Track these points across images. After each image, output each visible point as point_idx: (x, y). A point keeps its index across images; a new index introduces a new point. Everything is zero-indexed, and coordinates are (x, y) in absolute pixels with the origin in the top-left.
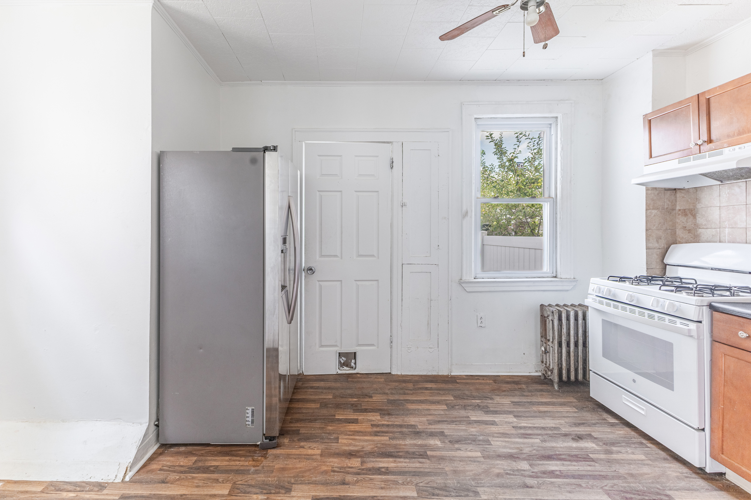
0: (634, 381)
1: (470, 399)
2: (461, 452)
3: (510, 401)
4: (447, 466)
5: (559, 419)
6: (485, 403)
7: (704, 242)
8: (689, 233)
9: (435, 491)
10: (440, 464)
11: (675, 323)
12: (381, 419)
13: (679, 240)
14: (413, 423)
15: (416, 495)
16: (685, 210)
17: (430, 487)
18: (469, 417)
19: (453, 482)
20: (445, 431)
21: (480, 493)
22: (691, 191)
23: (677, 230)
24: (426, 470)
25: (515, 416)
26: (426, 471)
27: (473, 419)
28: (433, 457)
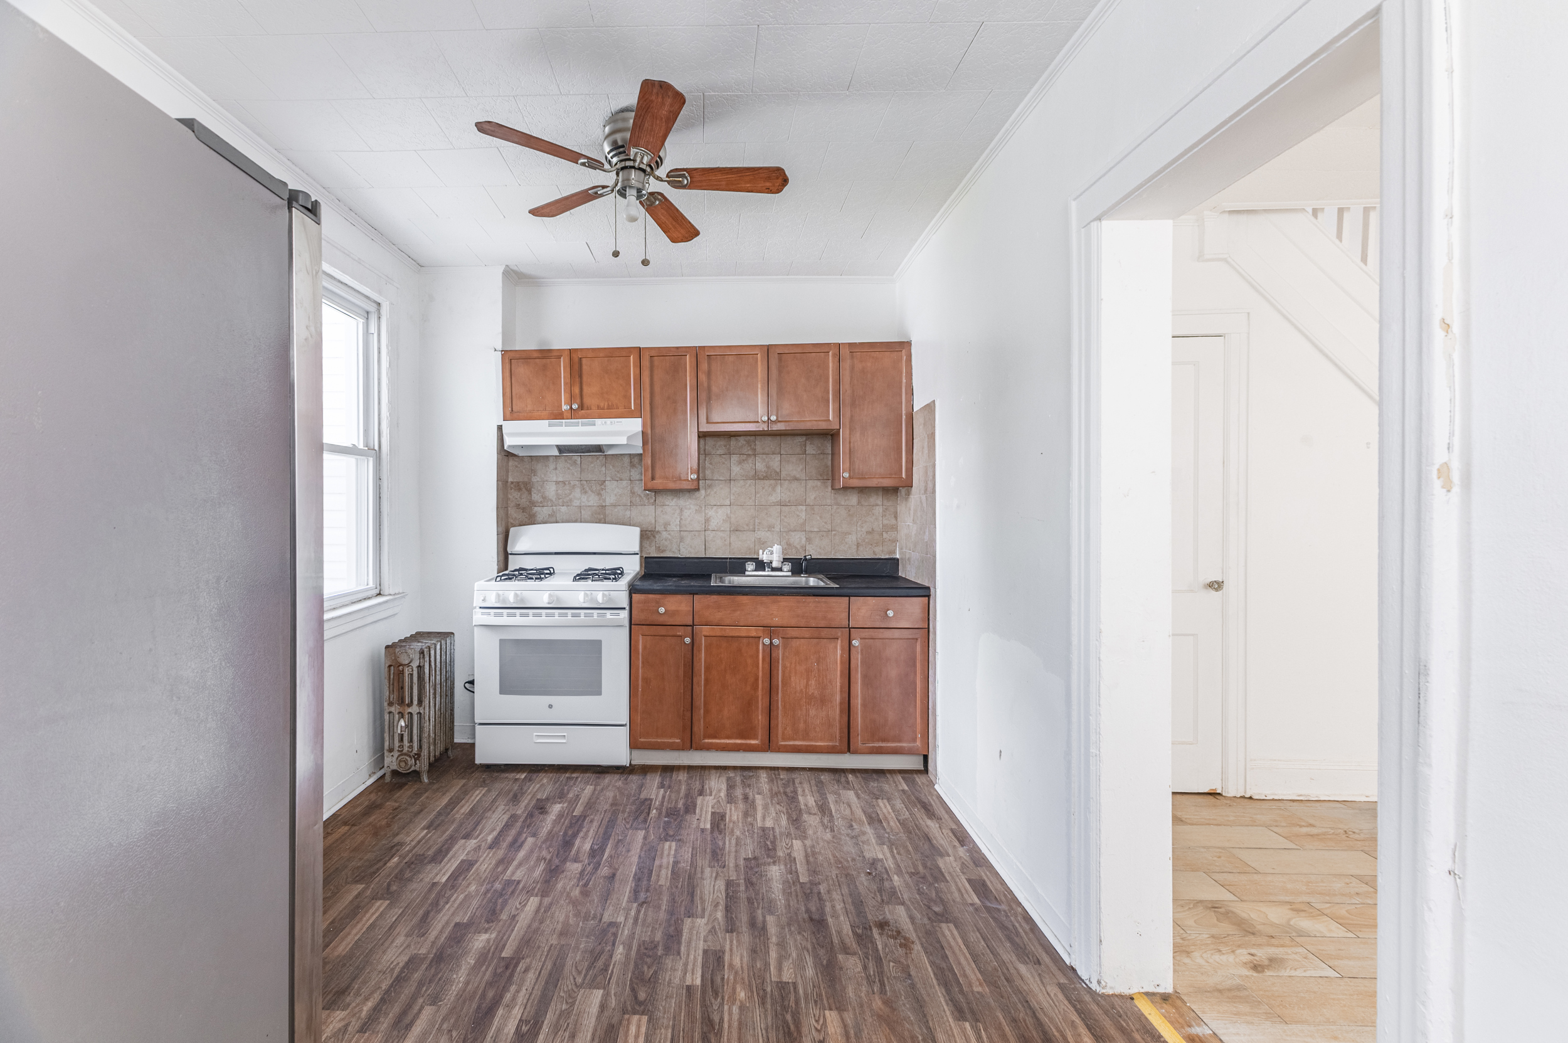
0: (550, 706)
1: (381, 867)
2: (523, 916)
3: (423, 829)
4: (547, 940)
5: (494, 807)
6: (407, 855)
7: (540, 524)
8: (523, 512)
9: (597, 967)
10: (539, 947)
11: (592, 615)
12: (348, 1011)
13: (512, 521)
14: (404, 958)
15: (601, 991)
16: (518, 483)
17: (588, 971)
18: (434, 884)
19: (583, 943)
20: (457, 919)
21: (614, 920)
22: (526, 460)
23: (509, 508)
24: (549, 965)
25: (467, 837)
26: (549, 967)
27: (444, 880)
28: (519, 950)
